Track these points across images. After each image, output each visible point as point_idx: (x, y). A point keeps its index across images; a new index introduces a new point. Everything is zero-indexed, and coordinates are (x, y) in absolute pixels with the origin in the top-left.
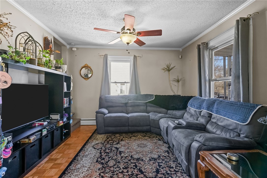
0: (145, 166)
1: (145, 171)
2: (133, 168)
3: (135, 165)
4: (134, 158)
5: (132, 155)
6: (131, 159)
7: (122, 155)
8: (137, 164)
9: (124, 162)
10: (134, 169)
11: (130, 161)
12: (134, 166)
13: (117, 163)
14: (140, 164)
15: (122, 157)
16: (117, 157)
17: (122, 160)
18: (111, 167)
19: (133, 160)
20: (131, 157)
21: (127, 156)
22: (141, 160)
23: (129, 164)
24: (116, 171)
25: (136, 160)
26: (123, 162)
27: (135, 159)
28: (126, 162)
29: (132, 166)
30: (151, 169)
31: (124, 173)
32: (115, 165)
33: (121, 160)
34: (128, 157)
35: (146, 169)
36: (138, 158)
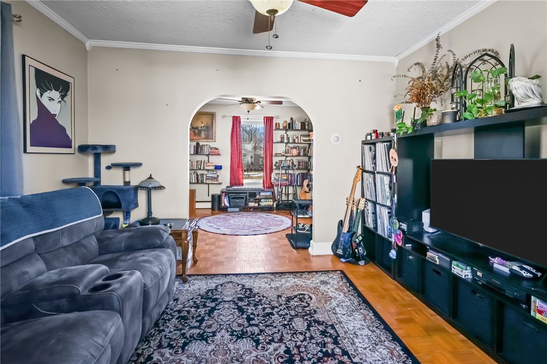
0: (231, 320)
1: (233, 310)
2: (254, 314)
3: (251, 322)
4: (252, 338)
5: (257, 348)
6: (258, 334)
7: (283, 348)
8: (246, 323)
9: (272, 326)
10: (252, 314)
11: (261, 331)
12: (253, 319)
13: (288, 324)
14: (239, 324)
15: (281, 340)
16: (293, 339)
17: (280, 333)
18: (297, 315)
19: (253, 332)
20: (257, 342)
21: (269, 346)
22: (235, 333)
23: (263, 322)
24: (284, 309)
25: (247, 332)
26: (275, 327)
27: (249, 336)
28: (270, 327)
29: (256, 319)
30: (221, 314)
31: (269, 308)
32: (291, 320)
33: (282, 332)
34: (267, 341)
35: (231, 314)
36: (243, 338)
